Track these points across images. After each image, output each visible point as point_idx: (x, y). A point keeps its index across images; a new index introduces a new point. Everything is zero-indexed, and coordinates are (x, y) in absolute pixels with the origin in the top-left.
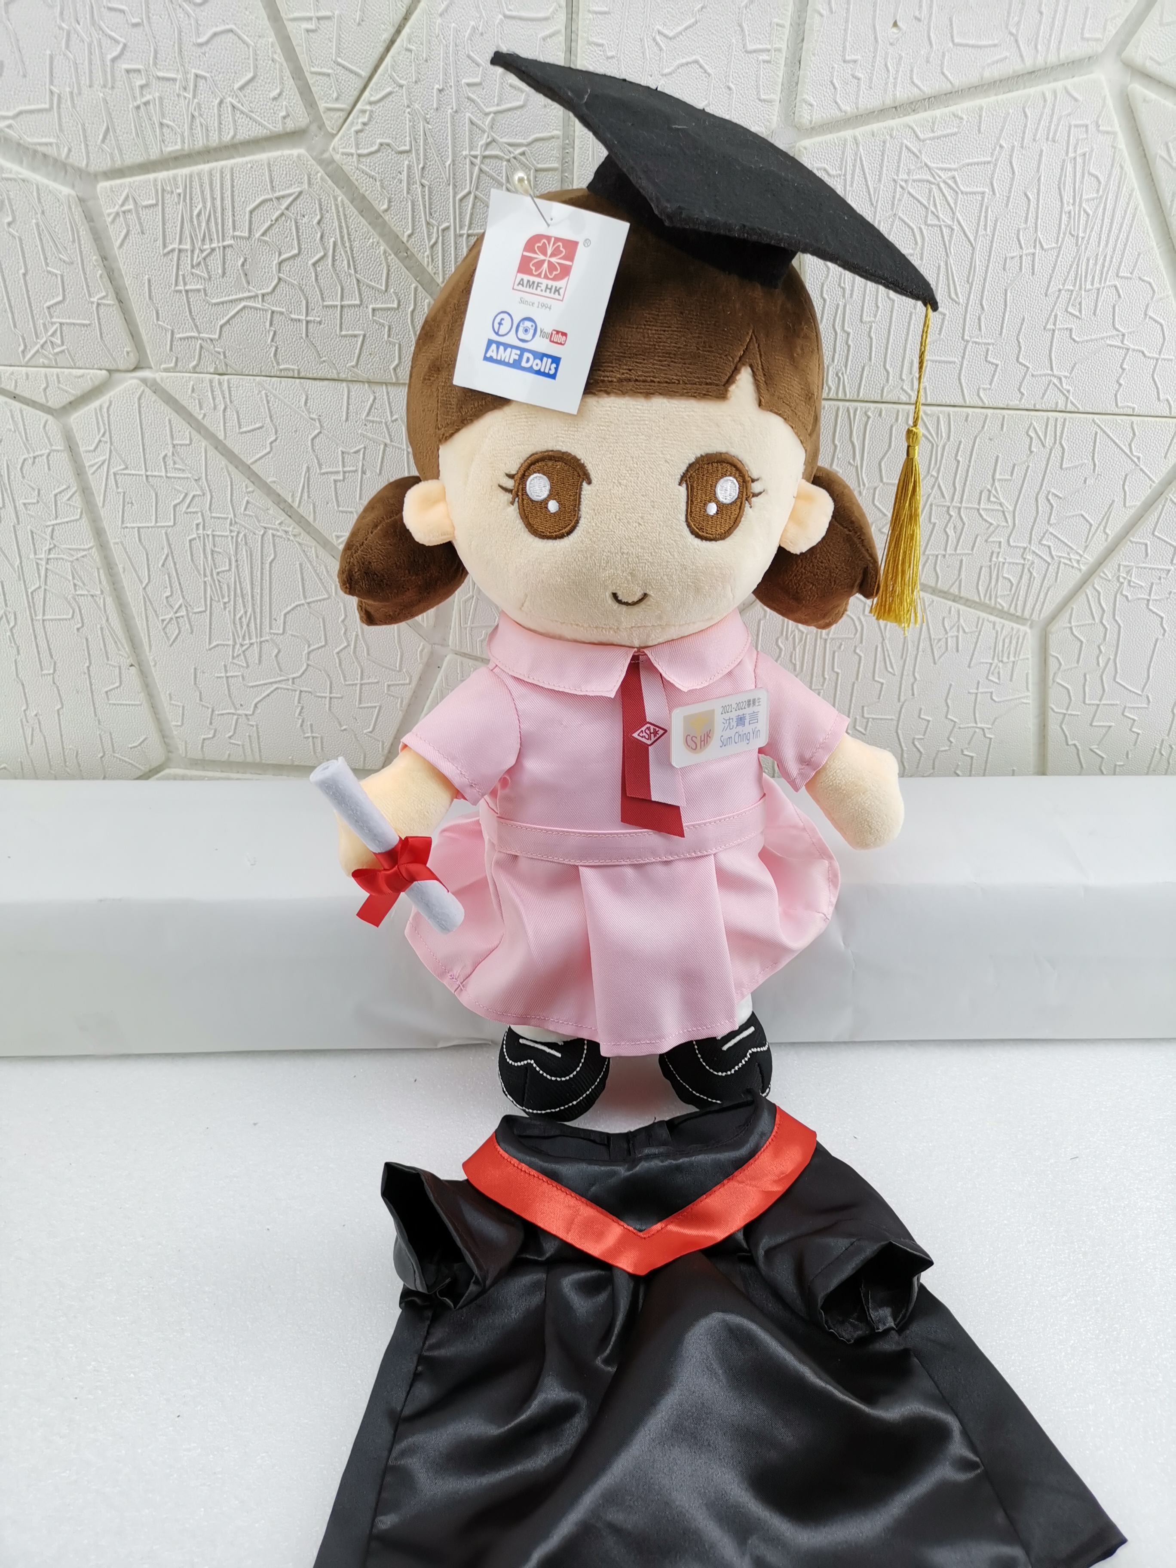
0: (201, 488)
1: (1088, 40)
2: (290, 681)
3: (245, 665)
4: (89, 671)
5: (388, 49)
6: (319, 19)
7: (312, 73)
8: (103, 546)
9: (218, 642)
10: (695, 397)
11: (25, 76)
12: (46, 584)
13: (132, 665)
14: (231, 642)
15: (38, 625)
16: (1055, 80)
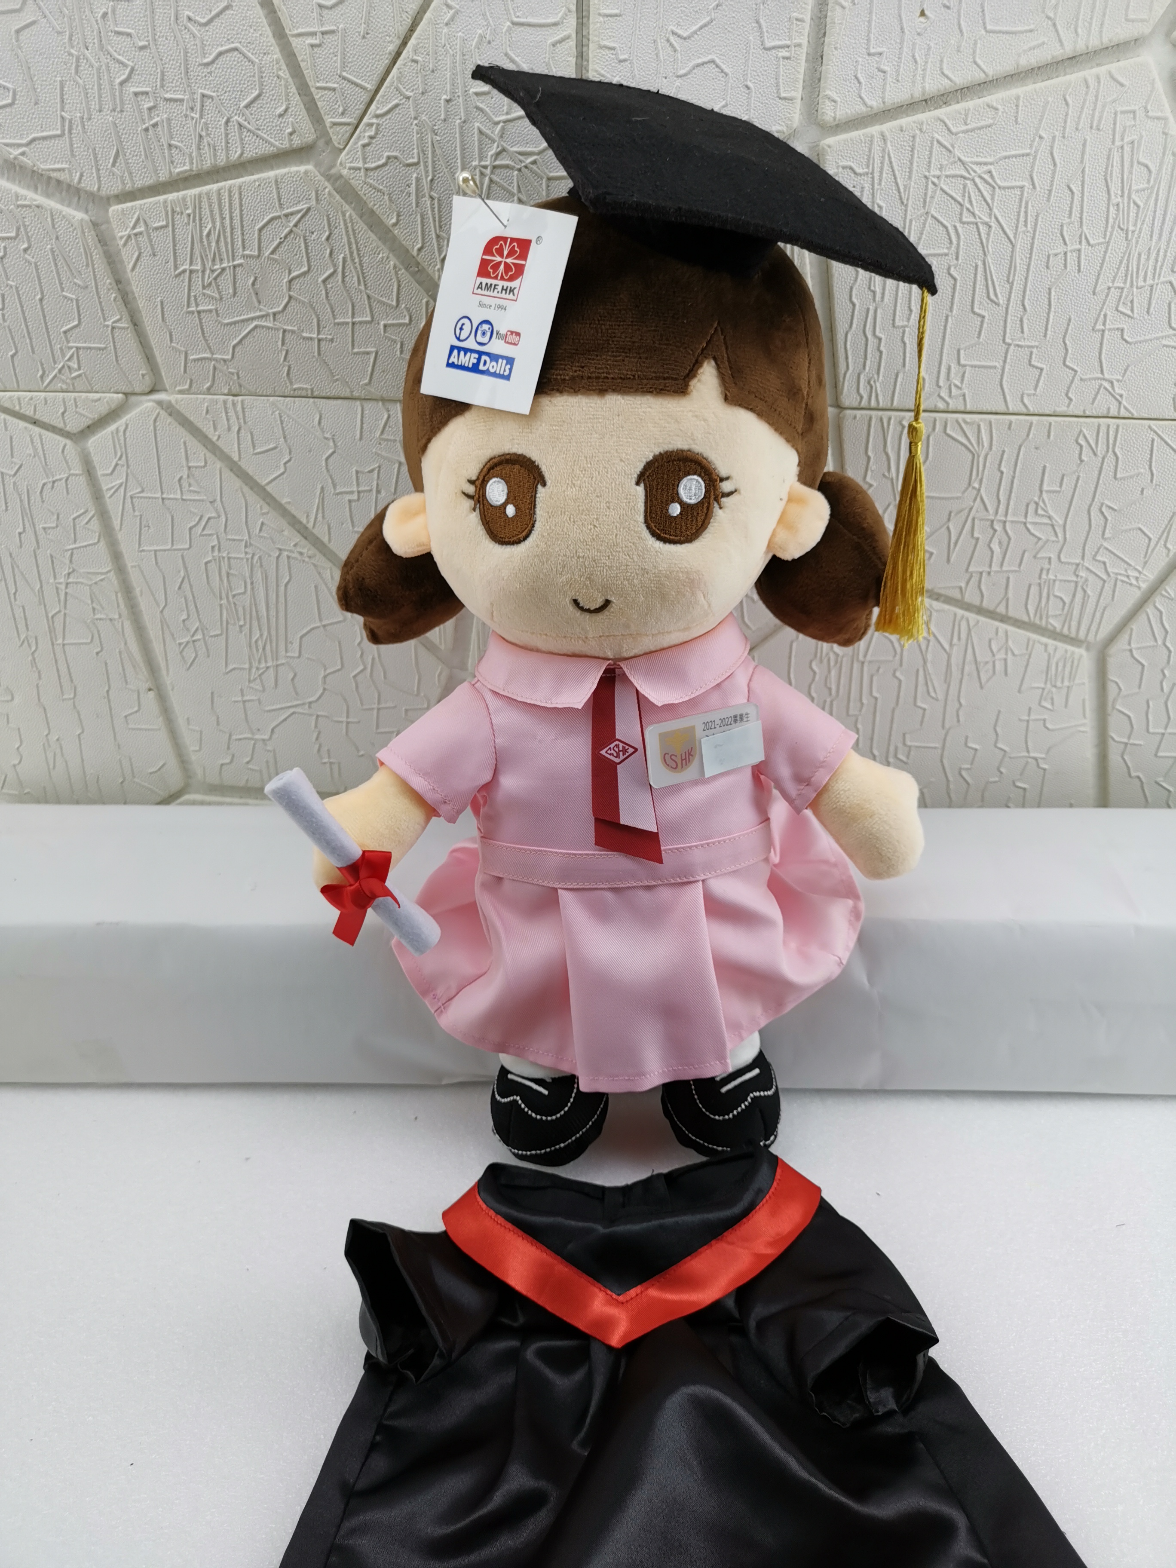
0: (216, 510)
1: (1133, 21)
2: (307, 706)
3: (261, 689)
4: (108, 695)
5: (394, 61)
6: (323, 33)
7: (318, 88)
8: (120, 569)
9: (234, 666)
10: (651, 392)
11: (37, 103)
12: (65, 608)
13: (150, 690)
14: (247, 666)
15: (58, 649)
16: (1098, 65)
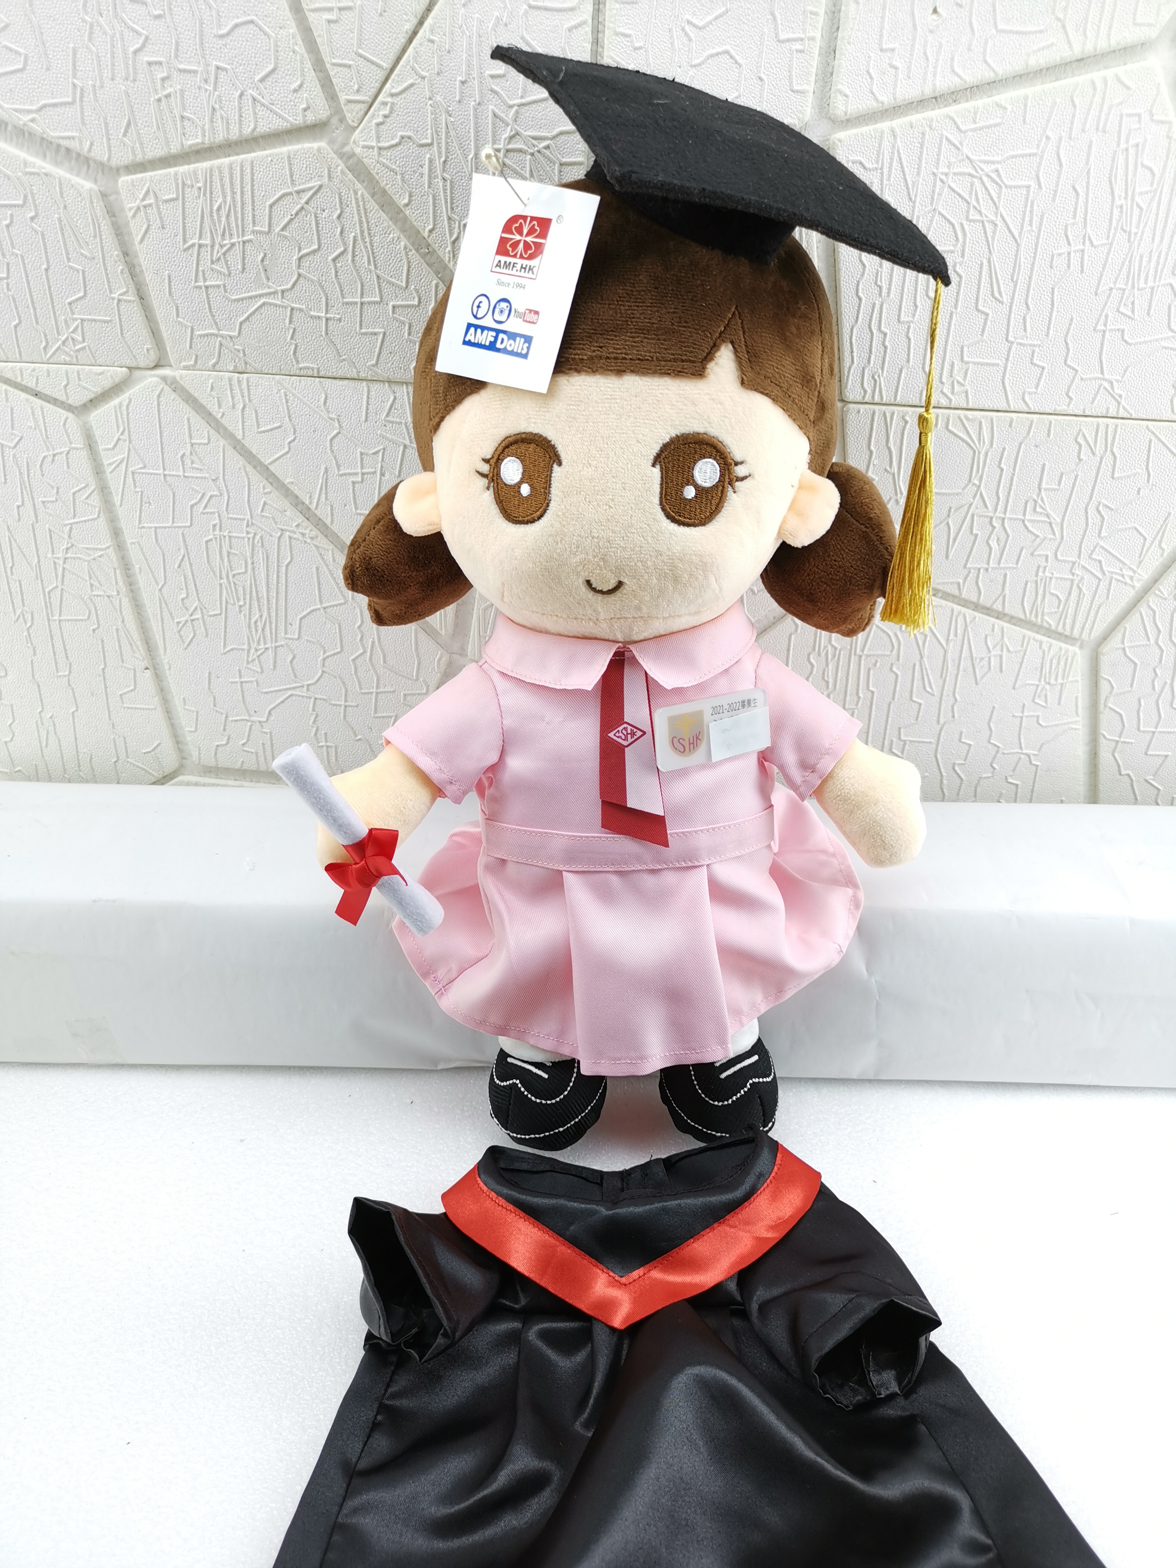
0: (219, 489)
1: (1140, 25)
2: (305, 689)
3: (259, 670)
4: (104, 673)
5: (409, 42)
6: (340, 9)
7: (333, 65)
8: (120, 545)
9: (232, 646)
10: (669, 374)
11: (48, 69)
12: (63, 583)
13: (147, 668)
14: (245, 647)
15: (54, 625)
16: (1106, 68)
